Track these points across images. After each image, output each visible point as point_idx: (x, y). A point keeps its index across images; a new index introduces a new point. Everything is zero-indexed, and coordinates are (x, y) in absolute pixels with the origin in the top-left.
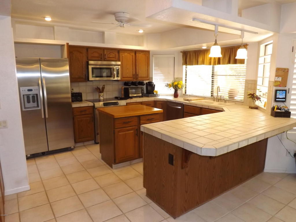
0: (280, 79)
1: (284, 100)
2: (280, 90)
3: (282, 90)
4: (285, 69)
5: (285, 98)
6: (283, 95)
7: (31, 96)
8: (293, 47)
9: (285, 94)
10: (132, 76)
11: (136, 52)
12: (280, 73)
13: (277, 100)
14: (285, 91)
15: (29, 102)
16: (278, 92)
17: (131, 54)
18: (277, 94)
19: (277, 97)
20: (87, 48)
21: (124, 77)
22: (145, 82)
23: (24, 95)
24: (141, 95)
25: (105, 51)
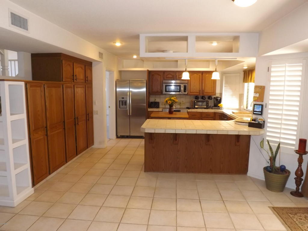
0: (258, 95)
1: (260, 113)
2: (257, 105)
3: (259, 105)
4: (261, 87)
5: (262, 112)
6: (259, 109)
7: (124, 102)
8: (268, 68)
9: (261, 108)
10: (198, 91)
11: (202, 72)
12: (258, 89)
13: (254, 113)
14: (261, 106)
15: (122, 105)
16: (256, 106)
17: (198, 74)
18: (255, 108)
19: (255, 110)
20: (164, 72)
21: (191, 92)
22: (213, 97)
23: (120, 101)
24: (206, 107)
25: (177, 73)
